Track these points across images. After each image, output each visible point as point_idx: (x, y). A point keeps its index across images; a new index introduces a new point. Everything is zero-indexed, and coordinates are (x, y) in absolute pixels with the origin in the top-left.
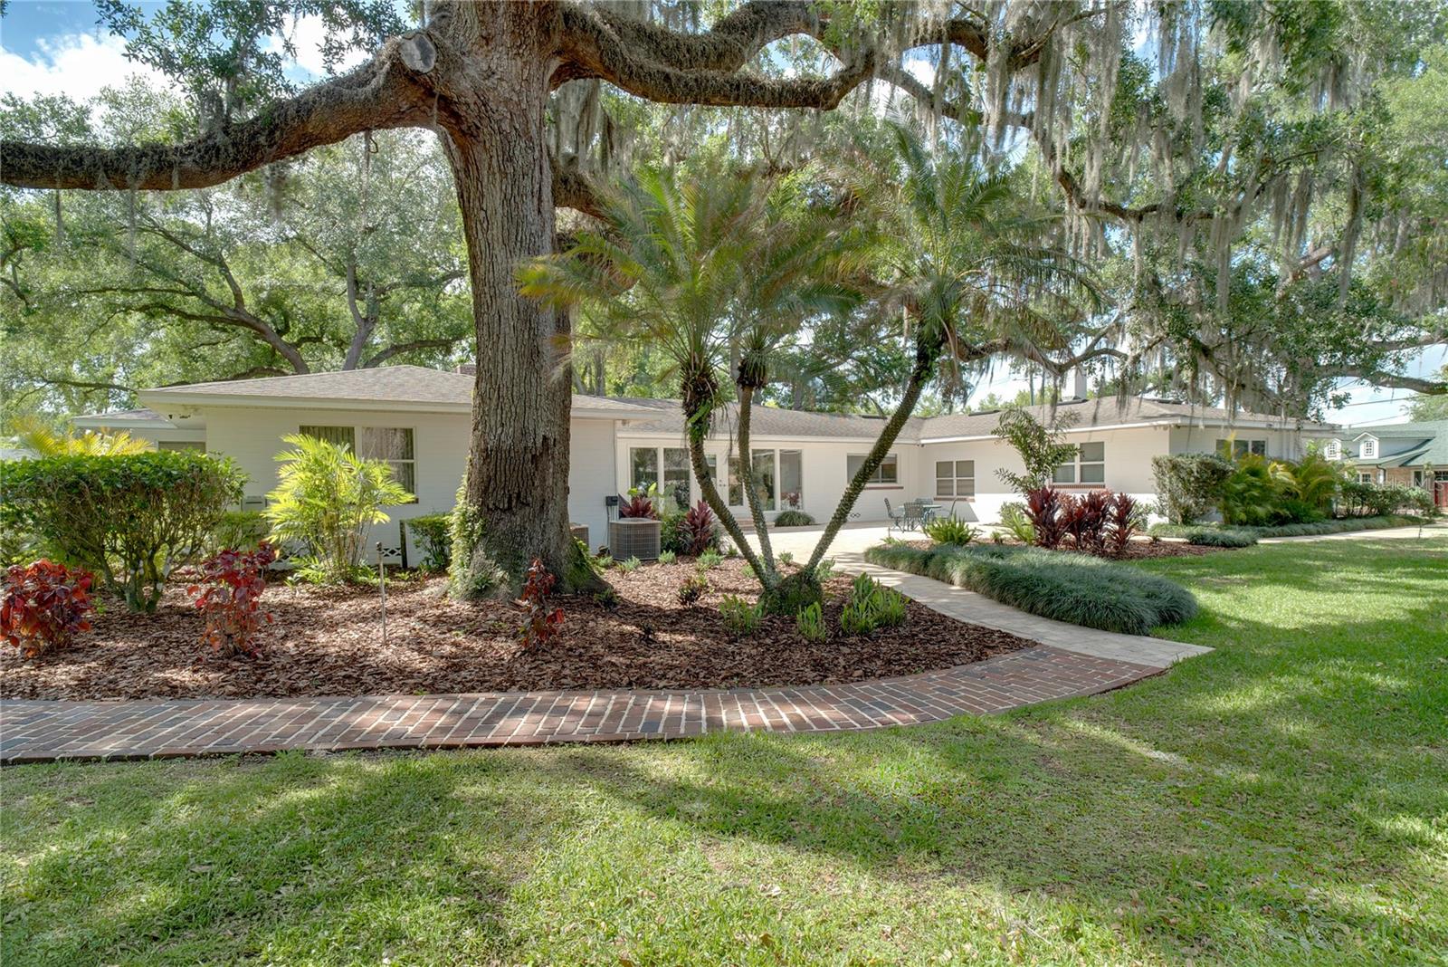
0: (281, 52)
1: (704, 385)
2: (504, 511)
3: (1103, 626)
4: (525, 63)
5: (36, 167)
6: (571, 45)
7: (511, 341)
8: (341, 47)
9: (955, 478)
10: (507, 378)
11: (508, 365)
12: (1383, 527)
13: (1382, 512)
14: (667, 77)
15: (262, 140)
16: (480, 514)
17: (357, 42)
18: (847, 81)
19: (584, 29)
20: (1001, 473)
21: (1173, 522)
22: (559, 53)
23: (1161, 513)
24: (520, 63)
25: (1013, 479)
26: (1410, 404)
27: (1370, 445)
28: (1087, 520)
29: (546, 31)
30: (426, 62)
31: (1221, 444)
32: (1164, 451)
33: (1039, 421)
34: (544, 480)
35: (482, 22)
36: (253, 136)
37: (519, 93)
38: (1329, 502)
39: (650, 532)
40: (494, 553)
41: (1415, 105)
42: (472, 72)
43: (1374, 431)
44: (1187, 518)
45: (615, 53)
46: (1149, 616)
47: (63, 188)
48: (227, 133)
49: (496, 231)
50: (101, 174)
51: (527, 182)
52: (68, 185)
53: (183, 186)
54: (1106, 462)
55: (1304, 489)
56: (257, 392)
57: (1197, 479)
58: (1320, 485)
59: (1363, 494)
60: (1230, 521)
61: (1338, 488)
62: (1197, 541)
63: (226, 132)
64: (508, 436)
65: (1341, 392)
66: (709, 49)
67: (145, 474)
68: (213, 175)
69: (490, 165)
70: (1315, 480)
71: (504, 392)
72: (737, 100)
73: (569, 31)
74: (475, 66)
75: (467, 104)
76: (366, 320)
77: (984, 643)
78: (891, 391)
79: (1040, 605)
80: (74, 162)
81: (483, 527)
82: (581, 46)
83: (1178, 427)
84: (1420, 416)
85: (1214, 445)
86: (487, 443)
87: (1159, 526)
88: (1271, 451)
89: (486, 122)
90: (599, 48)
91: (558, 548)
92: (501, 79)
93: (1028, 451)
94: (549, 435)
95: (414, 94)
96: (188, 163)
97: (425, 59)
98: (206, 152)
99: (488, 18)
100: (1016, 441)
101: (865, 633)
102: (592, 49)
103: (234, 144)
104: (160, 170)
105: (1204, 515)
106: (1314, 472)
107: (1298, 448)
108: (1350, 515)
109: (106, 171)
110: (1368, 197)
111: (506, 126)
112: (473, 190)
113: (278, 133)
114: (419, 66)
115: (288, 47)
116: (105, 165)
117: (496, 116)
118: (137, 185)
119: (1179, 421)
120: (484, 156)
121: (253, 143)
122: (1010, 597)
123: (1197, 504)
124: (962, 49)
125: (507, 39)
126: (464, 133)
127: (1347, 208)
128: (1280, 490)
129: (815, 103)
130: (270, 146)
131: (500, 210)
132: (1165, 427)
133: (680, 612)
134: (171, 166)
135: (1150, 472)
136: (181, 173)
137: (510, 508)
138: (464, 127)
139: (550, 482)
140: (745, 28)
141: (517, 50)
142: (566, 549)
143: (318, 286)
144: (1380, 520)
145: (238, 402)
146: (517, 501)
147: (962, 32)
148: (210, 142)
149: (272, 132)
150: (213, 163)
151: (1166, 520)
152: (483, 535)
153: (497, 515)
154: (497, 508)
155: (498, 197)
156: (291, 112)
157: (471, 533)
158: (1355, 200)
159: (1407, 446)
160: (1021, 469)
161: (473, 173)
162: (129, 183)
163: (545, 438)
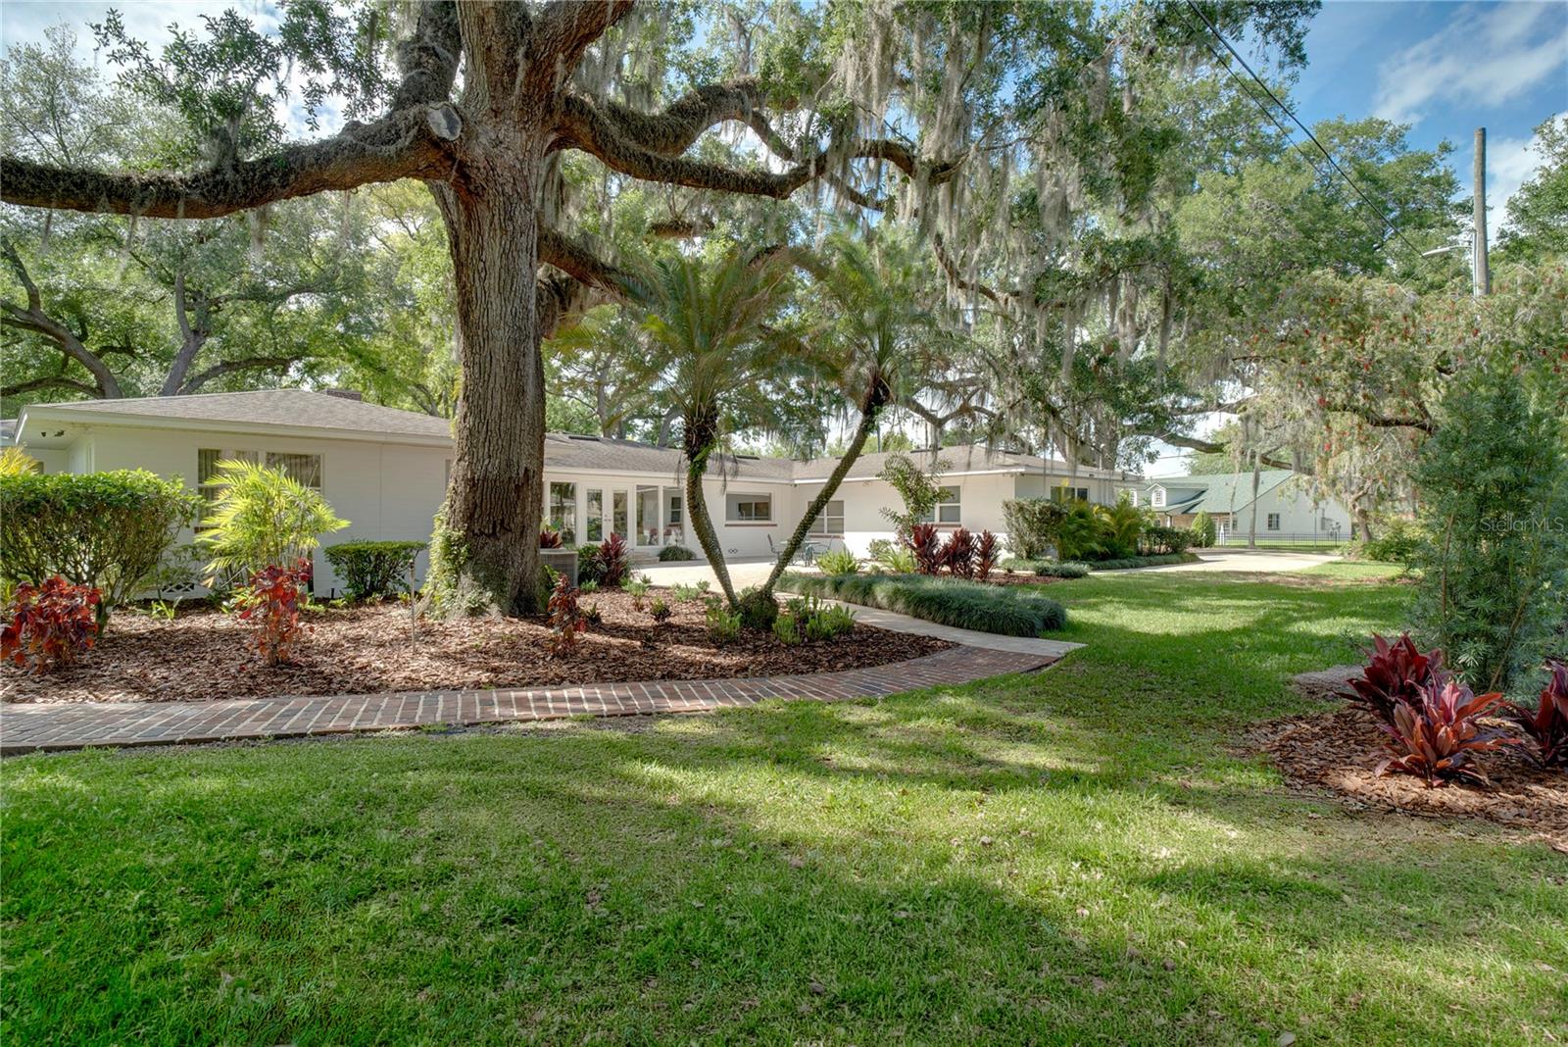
0: (273, 93)
1: (706, 430)
2: (488, 536)
3: (1004, 633)
4: (530, 137)
5: (33, 186)
6: (568, 124)
7: (500, 381)
8: (322, 91)
9: (826, 517)
10: (495, 414)
11: (497, 401)
12: (1178, 563)
13: (1176, 550)
14: (649, 160)
15: (275, 181)
16: (465, 539)
17: (337, 86)
18: (798, 178)
19: (581, 112)
20: (885, 512)
21: (1019, 557)
22: (556, 130)
23: (1010, 550)
24: (525, 136)
25: (895, 518)
26: (1188, 460)
27: (1159, 494)
28: (960, 552)
29: (549, 110)
30: (453, 133)
31: (1056, 491)
32: (1010, 496)
33: (918, 467)
34: (524, 509)
35: (493, 97)
36: (265, 177)
37: (522, 162)
38: (1136, 543)
39: (568, 561)
40: (481, 574)
41: (1196, 219)
42: (483, 140)
43: (1163, 483)
44: (1031, 554)
45: (606, 135)
46: (1039, 624)
47: (58, 207)
48: (237, 172)
49: (492, 282)
50: (103, 198)
51: (524, 239)
52: (63, 205)
53: (186, 216)
54: (962, 504)
55: (1119, 530)
56: (158, 412)
57: (1039, 520)
58: (1129, 526)
59: (1162, 534)
60: (1065, 557)
61: (1143, 530)
62: (1042, 572)
63: (235, 168)
64: (494, 467)
65: (1152, 449)
66: (669, 130)
67: (109, 495)
68: (219, 208)
69: (492, 223)
70: (1127, 522)
71: (492, 426)
72: (706, 183)
73: (568, 113)
74: (486, 134)
75: (478, 168)
76: (196, 332)
77: (923, 647)
78: (750, 432)
79: (951, 618)
80: (75, 185)
81: (469, 550)
82: (577, 126)
83: (1022, 474)
84: (1196, 471)
85: (1049, 490)
86: (473, 473)
87: (1008, 560)
88: (1092, 497)
89: (491, 184)
90: (593, 129)
91: (533, 571)
92: (507, 148)
93: (909, 492)
94: (530, 467)
95: (433, 156)
96: (195, 196)
97: (451, 128)
98: (215, 186)
99: (499, 94)
100: (897, 483)
101: (827, 637)
102: (586, 129)
103: (245, 182)
104: (167, 199)
105: (1043, 552)
106: (1127, 516)
107: (1112, 495)
108: (1151, 553)
109: (109, 196)
110: (1175, 304)
111: (508, 189)
112: (473, 242)
113: (293, 177)
114: (446, 134)
115: (281, 89)
116: (109, 190)
117: (501, 180)
118: (140, 212)
119: (1022, 470)
120: (488, 214)
121: (264, 183)
122: (925, 612)
123: (1039, 541)
124: (892, 164)
125: (515, 114)
126: (470, 192)
127: (1160, 309)
128: (1102, 529)
129: (772, 193)
130: (283, 187)
131: (498, 263)
132: (1012, 474)
133: (655, 628)
134: (178, 196)
135: (1000, 513)
136: (186, 203)
137: (494, 533)
138: (472, 187)
139: (529, 509)
140: (695, 114)
141: (523, 124)
142: (538, 574)
143: (127, 292)
144: (1175, 557)
145: (139, 422)
146: (500, 528)
147: (893, 152)
148: (219, 177)
149: (286, 175)
150: (221, 197)
151: (1012, 555)
152: (470, 559)
153: (482, 540)
154: (482, 533)
155: (497, 250)
156: (310, 159)
157: (457, 556)
158: (1167, 305)
159: (1189, 497)
160: (902, 508)
161: (475, 227)
162: (132, 208)
163: (526, 470)
